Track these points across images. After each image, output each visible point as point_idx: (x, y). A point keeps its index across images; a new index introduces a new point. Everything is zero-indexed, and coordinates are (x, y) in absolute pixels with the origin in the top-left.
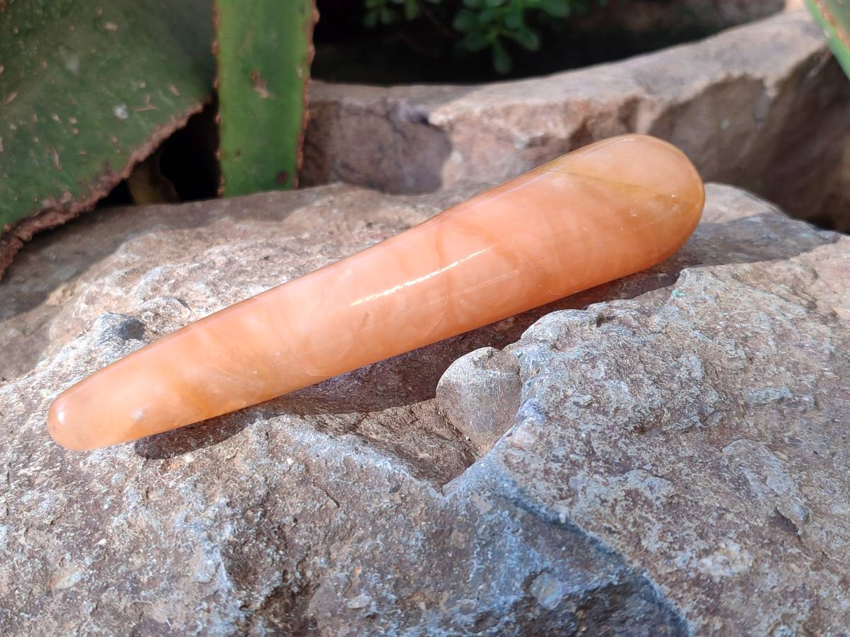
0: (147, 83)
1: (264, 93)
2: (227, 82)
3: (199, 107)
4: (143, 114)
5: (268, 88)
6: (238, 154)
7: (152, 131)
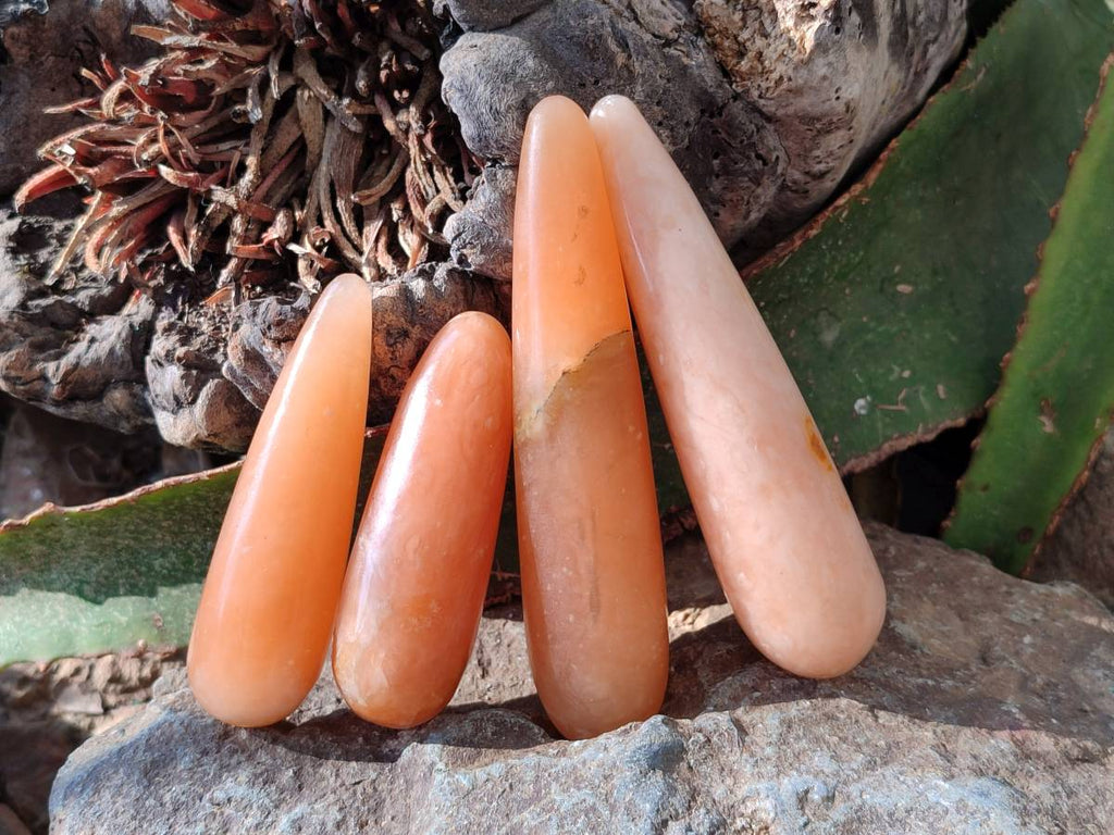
0: (914, 373)
1: (1048, 427)
2: (1006, 404)
3: (961, 421)
4: (886, 413)
5: (1056, 422)
6: (986, 488)
7: (887, 439)
